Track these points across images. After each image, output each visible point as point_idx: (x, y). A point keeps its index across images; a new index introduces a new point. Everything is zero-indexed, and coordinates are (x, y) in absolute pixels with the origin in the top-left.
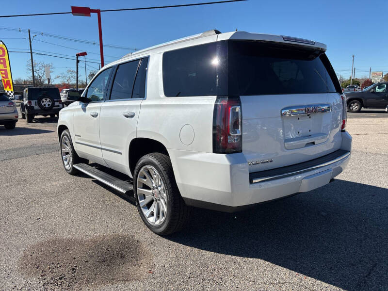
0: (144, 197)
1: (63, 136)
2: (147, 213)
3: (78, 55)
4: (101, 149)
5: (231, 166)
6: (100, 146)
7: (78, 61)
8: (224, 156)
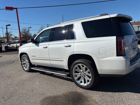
0: (76, 76)
1: (23, 57)
2: (78, 82)
3: (7, 26)
4: (50, 60)
5: (126, 60)
6: (49, 59)
7: (7, 28)
8: (122, 57)
